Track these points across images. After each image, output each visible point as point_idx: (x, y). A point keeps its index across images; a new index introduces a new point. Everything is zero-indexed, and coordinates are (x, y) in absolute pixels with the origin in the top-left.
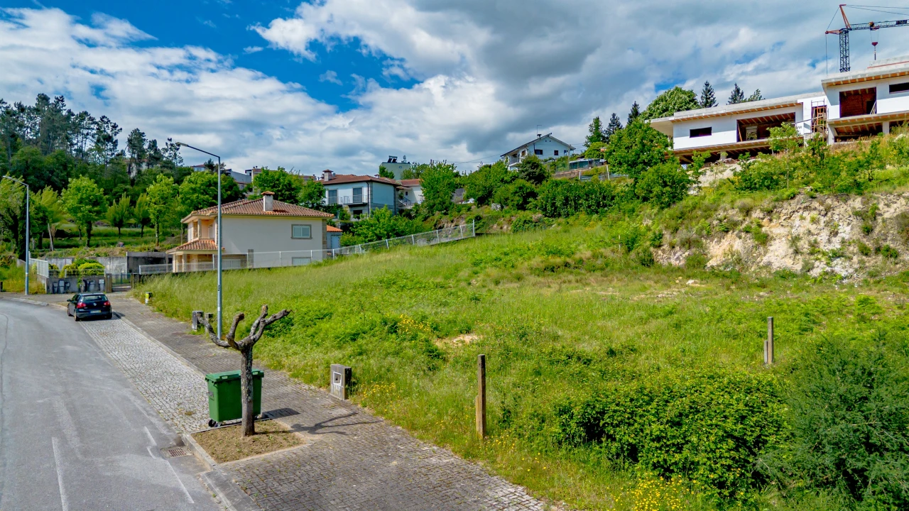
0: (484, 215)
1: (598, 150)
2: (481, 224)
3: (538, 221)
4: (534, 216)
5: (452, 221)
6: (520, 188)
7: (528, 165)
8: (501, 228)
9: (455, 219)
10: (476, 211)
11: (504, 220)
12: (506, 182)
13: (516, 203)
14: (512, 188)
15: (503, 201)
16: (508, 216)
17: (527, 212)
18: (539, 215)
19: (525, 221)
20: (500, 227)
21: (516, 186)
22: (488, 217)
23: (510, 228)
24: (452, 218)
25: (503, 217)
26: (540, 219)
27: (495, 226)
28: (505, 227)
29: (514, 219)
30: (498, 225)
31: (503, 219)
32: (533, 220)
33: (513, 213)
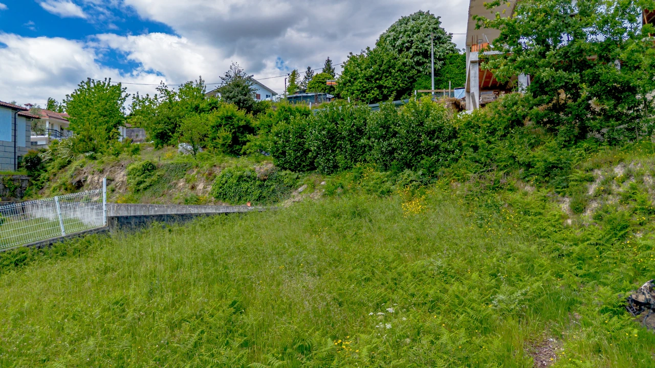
0: (162, 162)
1: (323, 83)
2: (154, 178)
3: (267, 178)
4: (257, 167)
5: (102, 172)
6: (229, 118)
7: (237, 89)
8: (193, 188)
9: (108, 168)
10: (150, 155)
11: (198, 173)
12: (203, 111)
13: (221, 141)
14: (212, 118)
15: (196, 137)
16: (206, 166)
17: (243, 160)
18: (267, 166)
19: (241, 177)
20: (190, 185)
21: (220, 114)
22: (168, 166)
23: (210, 189)
24: (101, 167)
25: (197, 166)
26: (272, 174)
27: (181, 184)
28: (201, 186)
29: (218, 172)
30: (188, 181)
31: (196, 170)
32: (257, 175)
33: (215, 159)
